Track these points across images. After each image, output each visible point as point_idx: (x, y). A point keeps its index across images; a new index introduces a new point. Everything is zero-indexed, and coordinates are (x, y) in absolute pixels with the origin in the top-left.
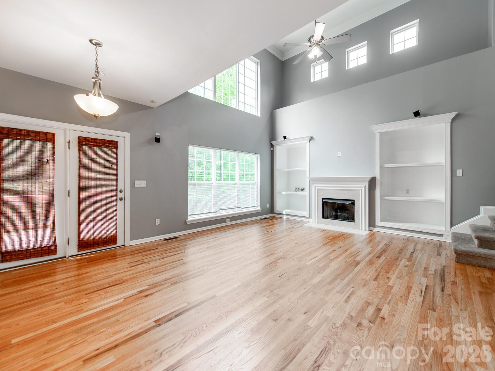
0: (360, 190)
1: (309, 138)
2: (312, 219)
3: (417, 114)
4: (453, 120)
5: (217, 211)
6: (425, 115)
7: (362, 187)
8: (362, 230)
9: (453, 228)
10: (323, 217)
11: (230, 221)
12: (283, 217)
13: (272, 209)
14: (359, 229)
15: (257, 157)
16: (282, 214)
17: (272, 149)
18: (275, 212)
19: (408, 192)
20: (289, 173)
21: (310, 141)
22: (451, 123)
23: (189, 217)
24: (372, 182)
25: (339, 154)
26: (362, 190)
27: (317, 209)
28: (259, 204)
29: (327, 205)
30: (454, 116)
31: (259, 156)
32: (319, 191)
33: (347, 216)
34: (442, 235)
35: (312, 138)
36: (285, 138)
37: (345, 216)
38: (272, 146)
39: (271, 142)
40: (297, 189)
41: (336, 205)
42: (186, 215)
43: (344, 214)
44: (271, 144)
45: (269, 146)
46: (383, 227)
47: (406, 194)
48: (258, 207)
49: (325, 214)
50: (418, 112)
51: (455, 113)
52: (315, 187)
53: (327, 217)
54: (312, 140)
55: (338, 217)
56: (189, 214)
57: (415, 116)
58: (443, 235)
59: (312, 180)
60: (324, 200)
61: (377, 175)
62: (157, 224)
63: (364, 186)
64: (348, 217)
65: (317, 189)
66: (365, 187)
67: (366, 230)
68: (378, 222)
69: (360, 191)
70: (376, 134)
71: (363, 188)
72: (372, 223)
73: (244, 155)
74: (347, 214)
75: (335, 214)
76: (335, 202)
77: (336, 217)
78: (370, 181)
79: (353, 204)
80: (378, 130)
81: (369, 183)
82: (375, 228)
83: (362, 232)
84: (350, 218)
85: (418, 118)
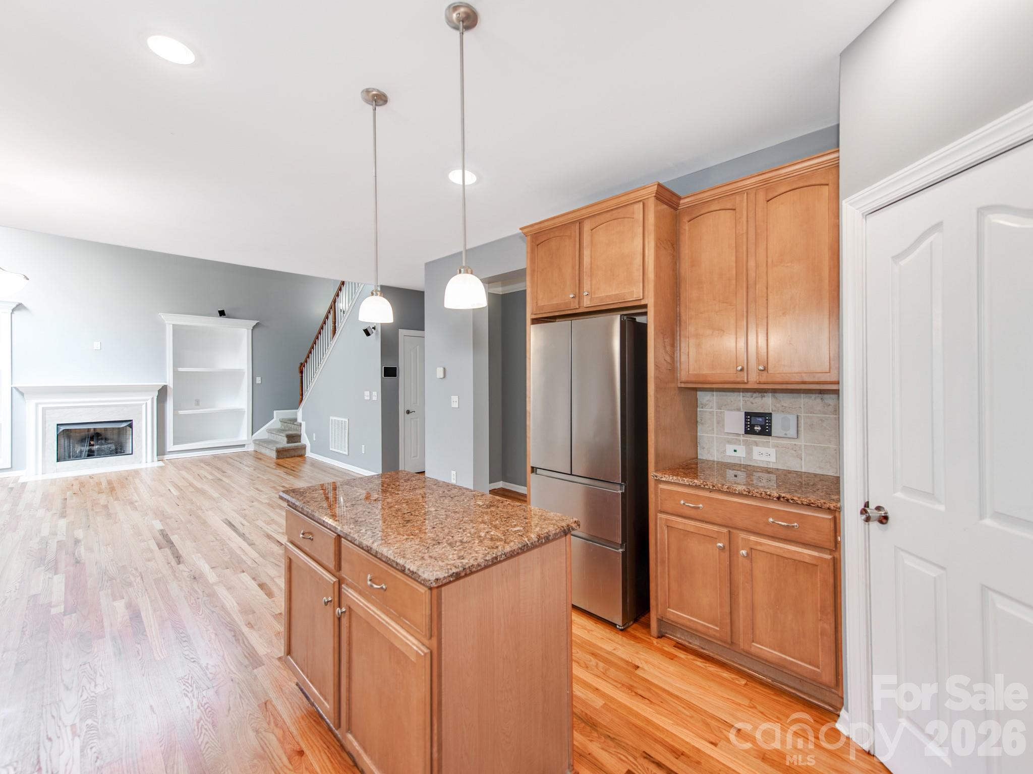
0: (143, 404)
3: (222, 313)
4: (254, 327)
6: (229, 317)
7: (147, 400)
8: (147, 462)
9: (254, 435)
10: (58, 460)
14: (140, 463)
19: (198, 402)
21: (14, 314)
22: (252, 330)
24: (163, 393)
26: (146, 403)
29: (68, 436)
30: (255, 324)
32: (48, 412)
33: (113, 447)
34: (243, 446)
37: (110, 448)
41: (92, 431)
43: (109, 446)
46: (177, 452)
47: (196, 405)
49: (63, 454)
50: (223, 311)
51: (257, 322)
52: (37, 405)
53: (69, 458)
55: (95, 453)
57: (220, 316)
58: (245, 445)
59: (19, 392)
60: (62, 428)
61: (169, 382)
63: (150, 398)
64: (116, 449)
65: (43, 408)
66: (153, 398)
67: (153, 461)
68: (170, 446)
69: (144, 407)
70: (167, 325)
71: (149, 402)
72: (161, 451)
74: (114, 445)
75: (88, 448)
76: (89, 428)
77: (91, 454)
78: (159, 391)
79: (131, 426)
80: (170, 320)
81: (157, 394)
82: (165, 456)
83: (150, 465)
84: (119, 450)
85: (222, 319)
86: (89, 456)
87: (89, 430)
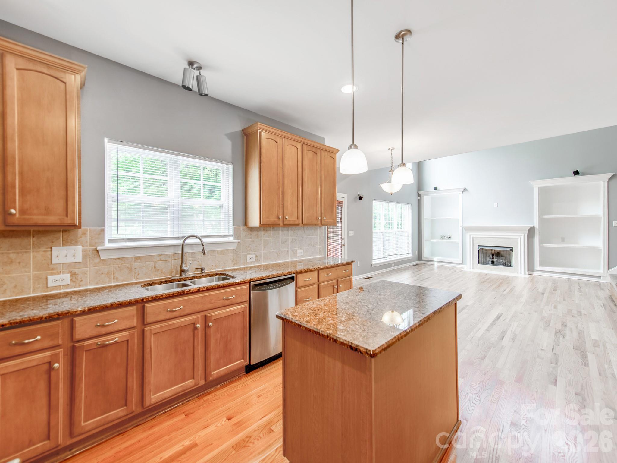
0: (519, 238)
1: (463, 190)
2: (466, 265)
3: (576, 173)
4: (610, 179)
5: (387, 256)
6: (585, 175)
7: (521, 236)
8: (521, 274)
9: (610, 270)
10: (479, 263)
11: (394, 266)
12: (434, 263)
13: (420, 257)
14: (518, 273)
15: (408, 207)
16: (433, 261)
17: (419, 199)
18: (422, 259)
19: (563, 240)
20: (432, 222)
21: (463, 193)
22: (608, 181)
23: (373, 261)
24: (531, 232)
25: (495, 205)
26: (521, 238)
27: (472, 255)
28: (410, 251)
29: (483, 252)
30: (610, 176)
31: (410, 206)
32: (474, 239)
33: (504, 262)
35: (465, 190)
36: (435, 188)
37: (502, 262)
38: (419, 195)
39: (419, 192)
40: (443, 237)
41: (493, 251)
42: (371, 259)
43: (502, 260)
44: (418, 193)
45: (416, 195)
46: (542, 272)
47: (561, 242)
48: (410, 254)
49: (480, 261)
50: (577, 171)
51: (612, 174)
52: (470, 235)
53: (483, 263)
54: (464, 191)
55: (495, 263)
56: (373, 258)
57: (575, 175)
58: (600, 277)
59: (466, 229)
60: (480, 248)
61: (536, 224)
62: (358, 266)
64: (505, 263)
65: (472, 237)
66: (524, 235)
67: (525, 274)
68: (537, 266)
69: (519, 239)
70: (535, 188)
72: (530, 268)
73: (402, 206)
74: (504, 260)
75: (491, 260)
76: (492, 249)
77: (493, 263)
78: (529, 230)
79: (512, 250)
80: (537, 185)
81: (527, 232)
82: (534, 272)
83: (523, 276)
84: (507, 263)
85: (577, 177)
86: (492, 264)
87: (492, 250)
